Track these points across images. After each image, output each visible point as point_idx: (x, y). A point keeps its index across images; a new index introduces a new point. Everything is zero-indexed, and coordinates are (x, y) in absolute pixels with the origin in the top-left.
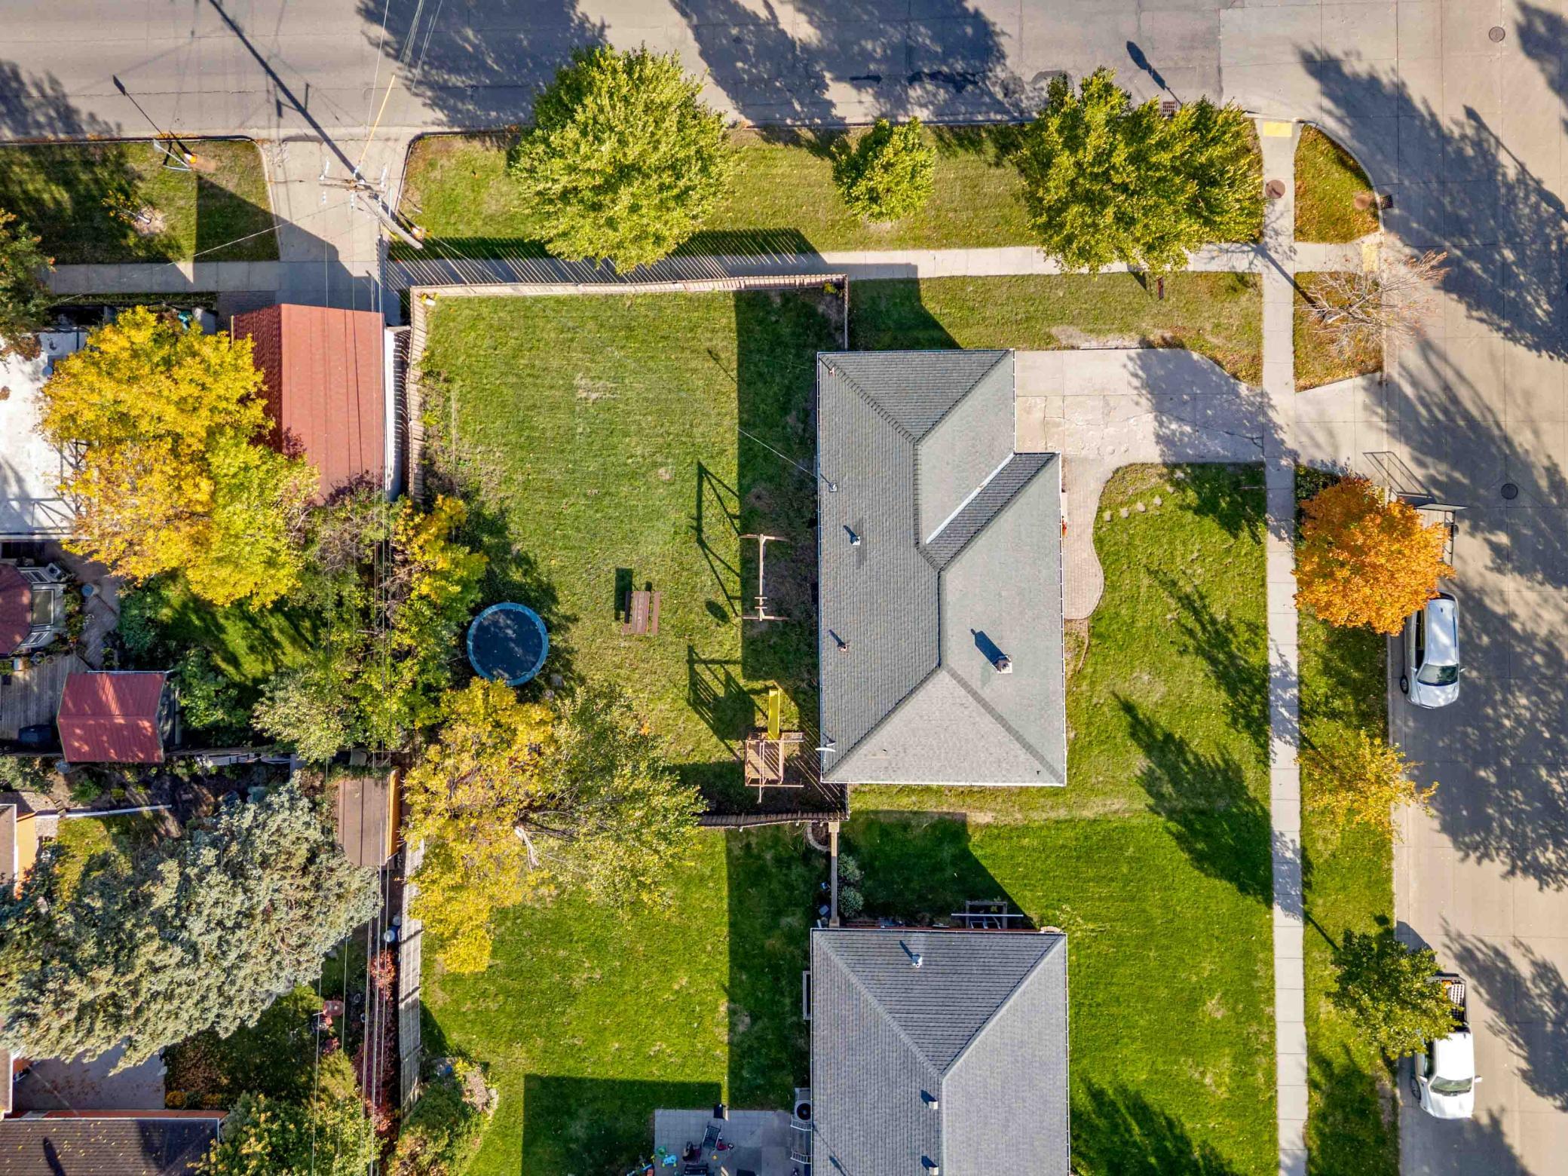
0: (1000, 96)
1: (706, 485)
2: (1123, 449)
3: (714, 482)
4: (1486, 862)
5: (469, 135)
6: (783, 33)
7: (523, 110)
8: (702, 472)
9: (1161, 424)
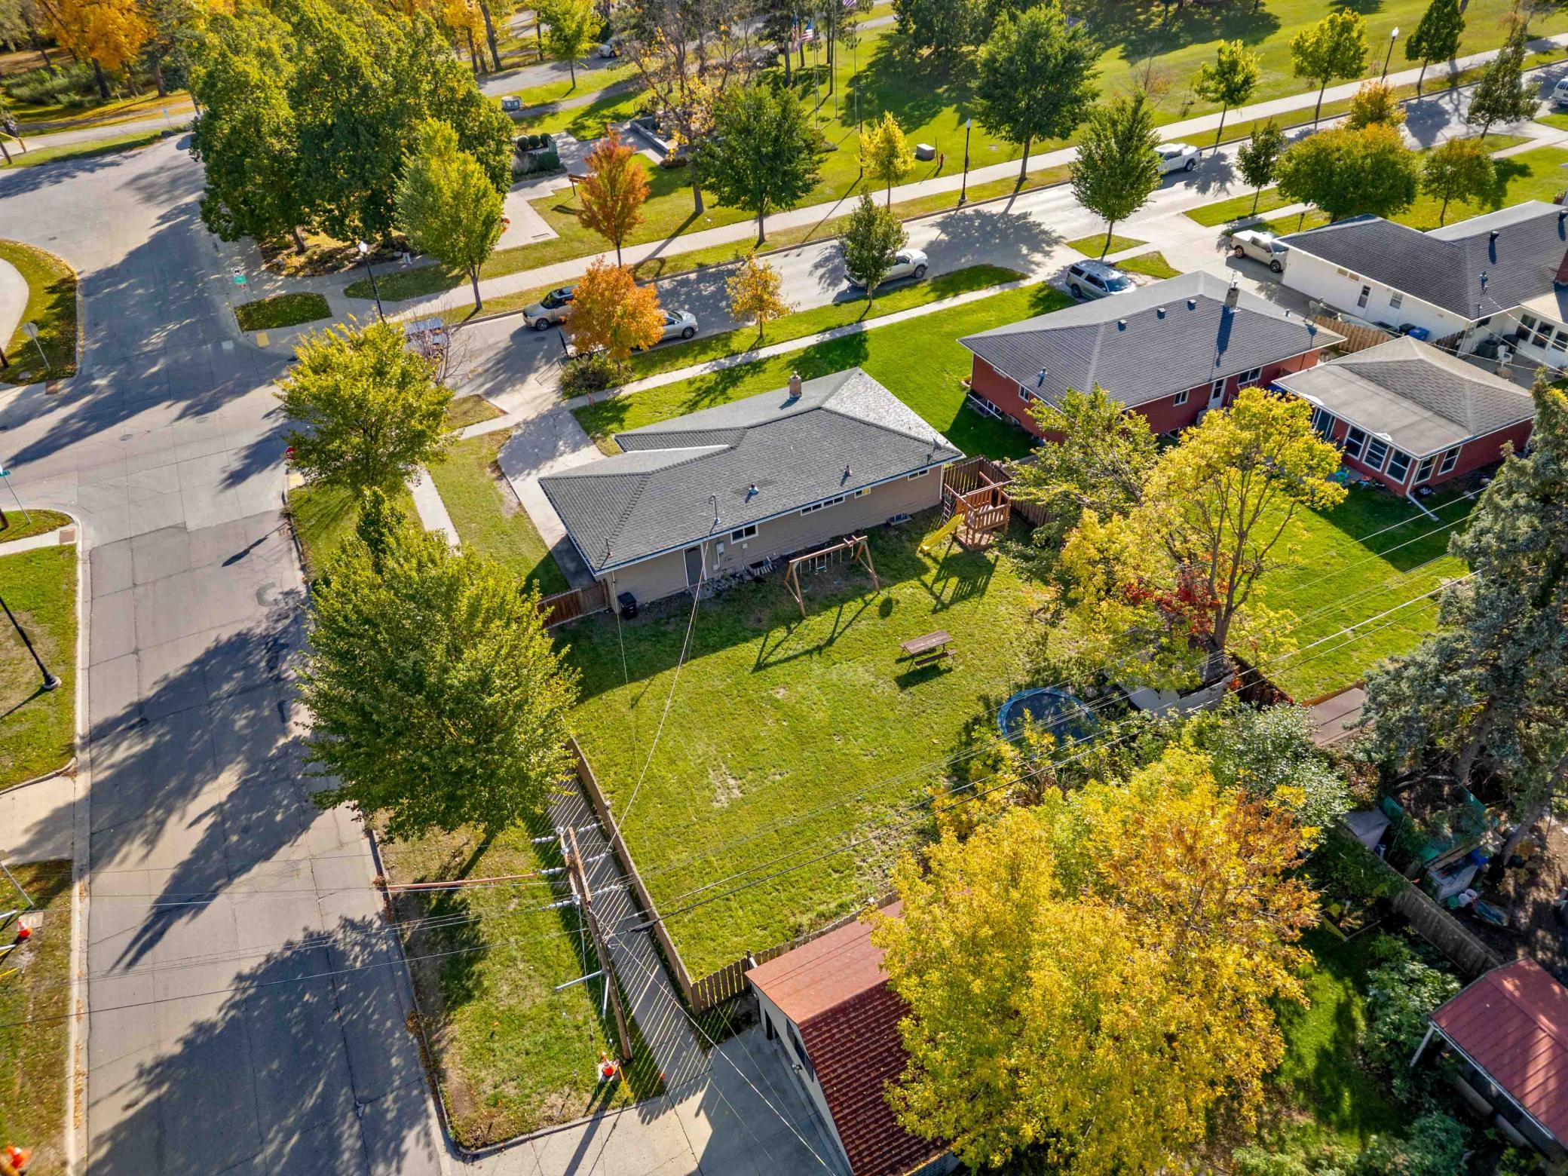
0: (287, 622)
1: (772, 659)
3: (764, 655)
5: (435, 1074)
6: (231, 796)
7: (381, 1023)
8: (760, 666)
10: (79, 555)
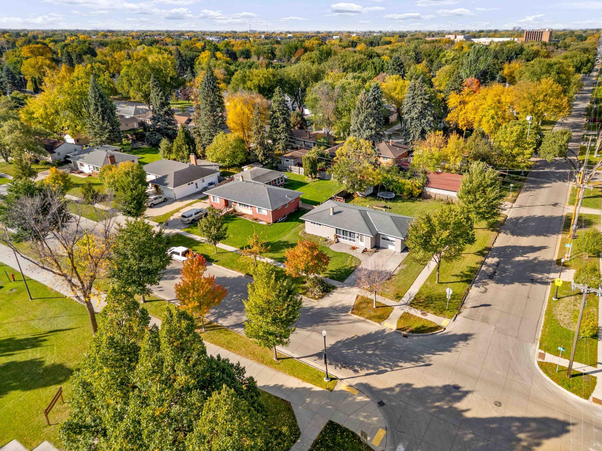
0: (484, 280)
2: (366, 264)
6: (518, 256)
9: (369, 270)
10: (538, 342)
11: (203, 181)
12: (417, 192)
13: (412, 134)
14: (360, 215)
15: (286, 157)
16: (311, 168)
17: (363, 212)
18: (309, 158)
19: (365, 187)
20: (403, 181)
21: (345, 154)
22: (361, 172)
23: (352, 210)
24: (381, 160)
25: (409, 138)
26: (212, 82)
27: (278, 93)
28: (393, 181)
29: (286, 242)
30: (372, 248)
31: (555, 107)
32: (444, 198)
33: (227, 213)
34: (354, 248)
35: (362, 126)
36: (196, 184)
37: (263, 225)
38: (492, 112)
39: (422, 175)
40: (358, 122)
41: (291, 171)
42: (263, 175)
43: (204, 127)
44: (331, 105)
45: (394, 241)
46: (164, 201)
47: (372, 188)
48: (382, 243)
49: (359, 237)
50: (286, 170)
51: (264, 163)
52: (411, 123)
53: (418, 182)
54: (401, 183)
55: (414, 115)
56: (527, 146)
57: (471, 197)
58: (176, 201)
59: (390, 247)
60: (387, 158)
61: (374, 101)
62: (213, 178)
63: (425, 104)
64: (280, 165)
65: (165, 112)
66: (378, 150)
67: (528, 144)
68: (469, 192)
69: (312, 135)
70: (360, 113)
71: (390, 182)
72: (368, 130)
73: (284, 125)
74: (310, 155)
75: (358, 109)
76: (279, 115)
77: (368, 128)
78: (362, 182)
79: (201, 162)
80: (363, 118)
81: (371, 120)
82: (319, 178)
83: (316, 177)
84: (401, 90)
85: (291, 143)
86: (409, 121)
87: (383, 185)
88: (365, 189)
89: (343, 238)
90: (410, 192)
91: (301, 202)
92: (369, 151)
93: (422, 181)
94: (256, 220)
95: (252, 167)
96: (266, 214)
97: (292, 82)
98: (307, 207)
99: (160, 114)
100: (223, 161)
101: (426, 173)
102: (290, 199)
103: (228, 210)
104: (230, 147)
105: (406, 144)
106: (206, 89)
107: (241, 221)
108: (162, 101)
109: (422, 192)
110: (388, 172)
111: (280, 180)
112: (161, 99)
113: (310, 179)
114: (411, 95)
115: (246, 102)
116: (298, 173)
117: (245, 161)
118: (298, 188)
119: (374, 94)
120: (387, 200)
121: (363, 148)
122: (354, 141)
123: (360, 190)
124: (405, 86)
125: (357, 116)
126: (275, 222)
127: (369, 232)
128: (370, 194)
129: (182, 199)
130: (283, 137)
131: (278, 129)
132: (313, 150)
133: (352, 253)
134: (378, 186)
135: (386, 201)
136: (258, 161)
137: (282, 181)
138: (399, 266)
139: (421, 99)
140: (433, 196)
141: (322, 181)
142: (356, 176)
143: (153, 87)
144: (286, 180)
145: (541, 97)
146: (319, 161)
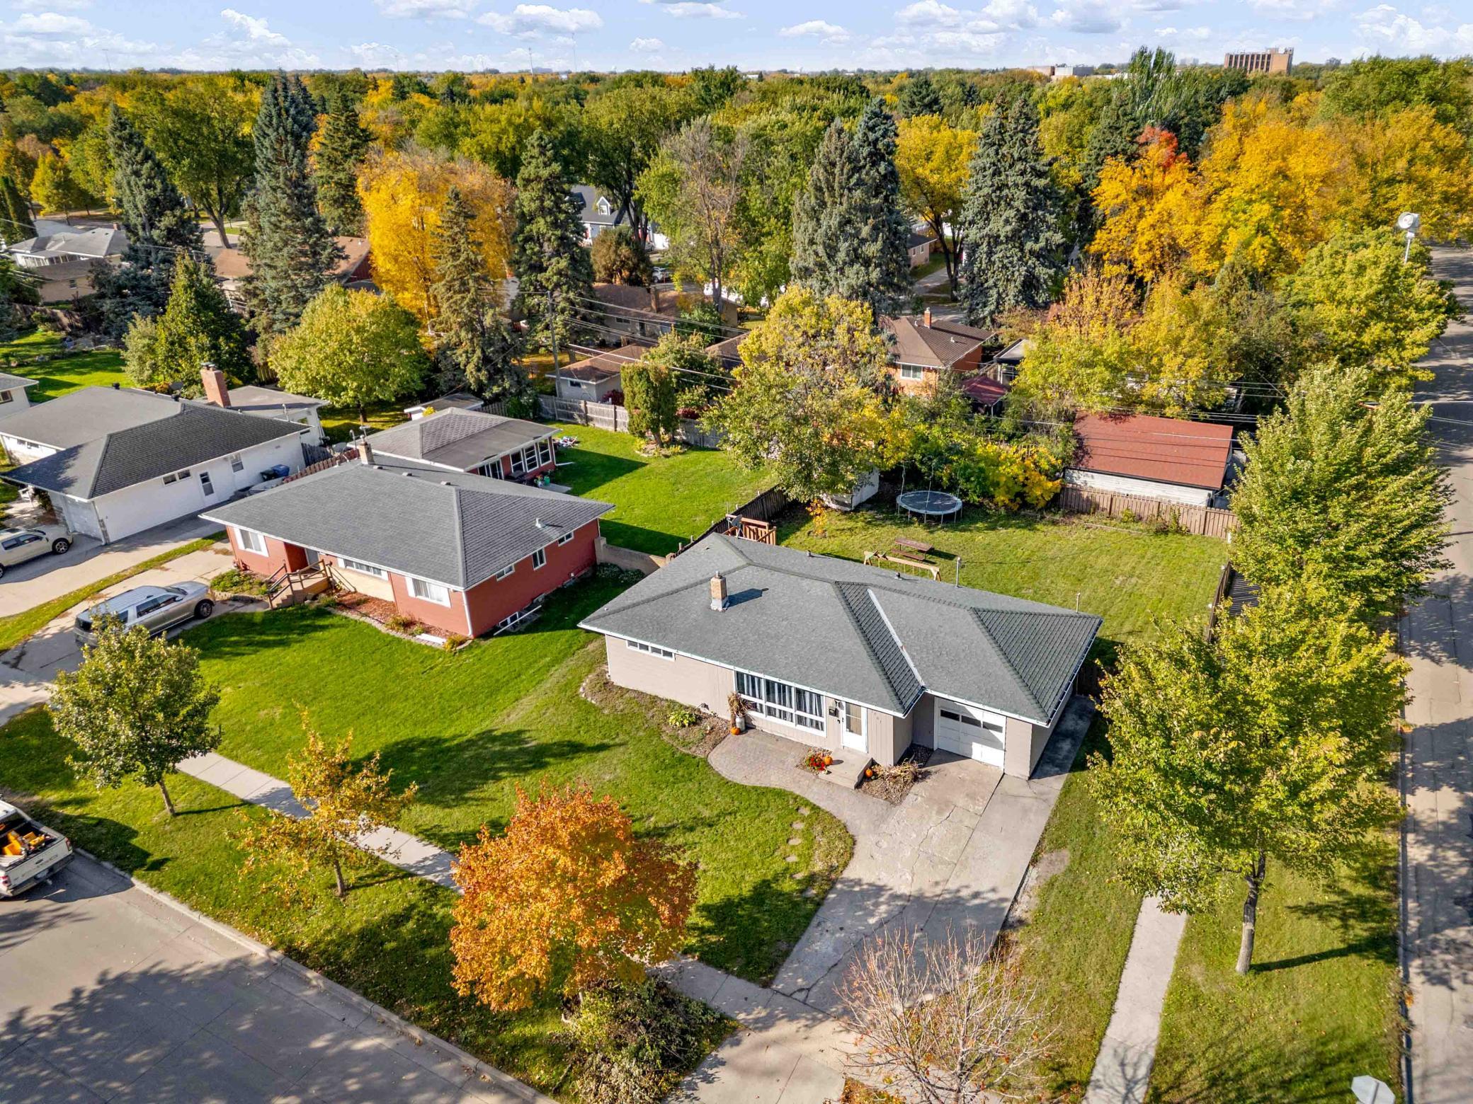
2: (876, 855)
4: (66, 997)
9: (895, 897)
11: (238, 466)
12: (1044, 488)
13: (994, 292)
14: (840, 607)
15: (569, 374)
16: (654, 408)
17: (851, 594)
18: (642, 373)
19: (850, 477)
20: (992, 448)
21: (771, 352)
22: (832, 419)
23: (805, 583)
24: (900, 377)
25: (985, 305)
26: (292, 111)
27: (536, 152)
28: (953, 449)
29: (515, 737)
30: (898, 763)
31: (1446, 198)
32: (1146, 513)
33: (295, 599)
34: (818, 763)
35: (832, 251)
36: (205, 478)
37: (433, 651)
38: (1262, 210)
39: (1059, 426)
40: (819, 238)
41: (588, 419)
42: (472, 436)
43: (273, 272)
44: (725, 194)
45: (998, 729)
46: (54, 552)
47: (875, 478)
48: (942, 734)
49: (843, 713)
50: (571, 417)
51: (487, 395)
52: (990, 253)
53: (1047, 451)
54: (985, 459)
55: (1001, 224)
56: (1414, 315)
57: (1305, 519)
58: (108, 546)
59: (979, 751)
60: (916, 369)
61: (874, 164)
62: (283, 451)
63: (1036, 188)
64: (551, 399)
65: (169, 230)
66: (891, 338)
67: (1419, 309)
68: (1297, 496)
69: (665, 301)
70: (823, 204)
71: (941, 456)
72: (856, 266)
73: (563, 263)
74: (649, 364)
75: (819, 189)
76: (543, 229)
77: (856, 257)
78: (838, 456)
79: (247, 396)
80: (834, 222)
81: (865, 231)
82: (685, 444)
83: (673, 442)
84: (949, 158)
85: (591, 326)
86: (984, 248)
87: (913, 465)
88: (851, 484)
89: (770, 712)
90: (1017, 489)
91: (603, 541)
92: (863, 340)
93: (1059, 449)
94: (407, 625)
95: (437, 408)
96: (446, 603)
97: (607, 144)
98: (628, 560)
99: (150, 240)
100: (336, 390)
101: (1070, 418)
102: (555, 535)
103: (297, 587)
104: (355, 339)
105: (972, 324)
106: (273, 136)
107: (344, 633)
108: (151, 193)
109: (1063, 488)
110: (932, 416)
111: (538, 455)
112: (148, 186)
113: (653, 448)
114: (986, 161)
115: (426, 188)
116: (611, 428)
117: (420, 386)
118: (604, 481)
119: (872, 136)
120: (932, 522)
121: (840, 331)
122: (806, 303)
123: (830, 487)
124: (961, 147)
125: (814, 215)
126: (485, 632)
127: (883, 690)
128: (869, 501)
129: (130, 542)
130: (562, 305)
131: (541, 277)
132: (663, 346)
133: (812, 788)
134: (897, 469)
135: (928, 527)
136: (466, 389)
137: (545, 457)
138: (1034, 861)
139: (1023, 173)
140: (1105, 504)
141: (694, 455)
142: (816, 434)
143: (120, 147)
144: (561, 452)
145: (1401, 164)
146: (685, 383)
